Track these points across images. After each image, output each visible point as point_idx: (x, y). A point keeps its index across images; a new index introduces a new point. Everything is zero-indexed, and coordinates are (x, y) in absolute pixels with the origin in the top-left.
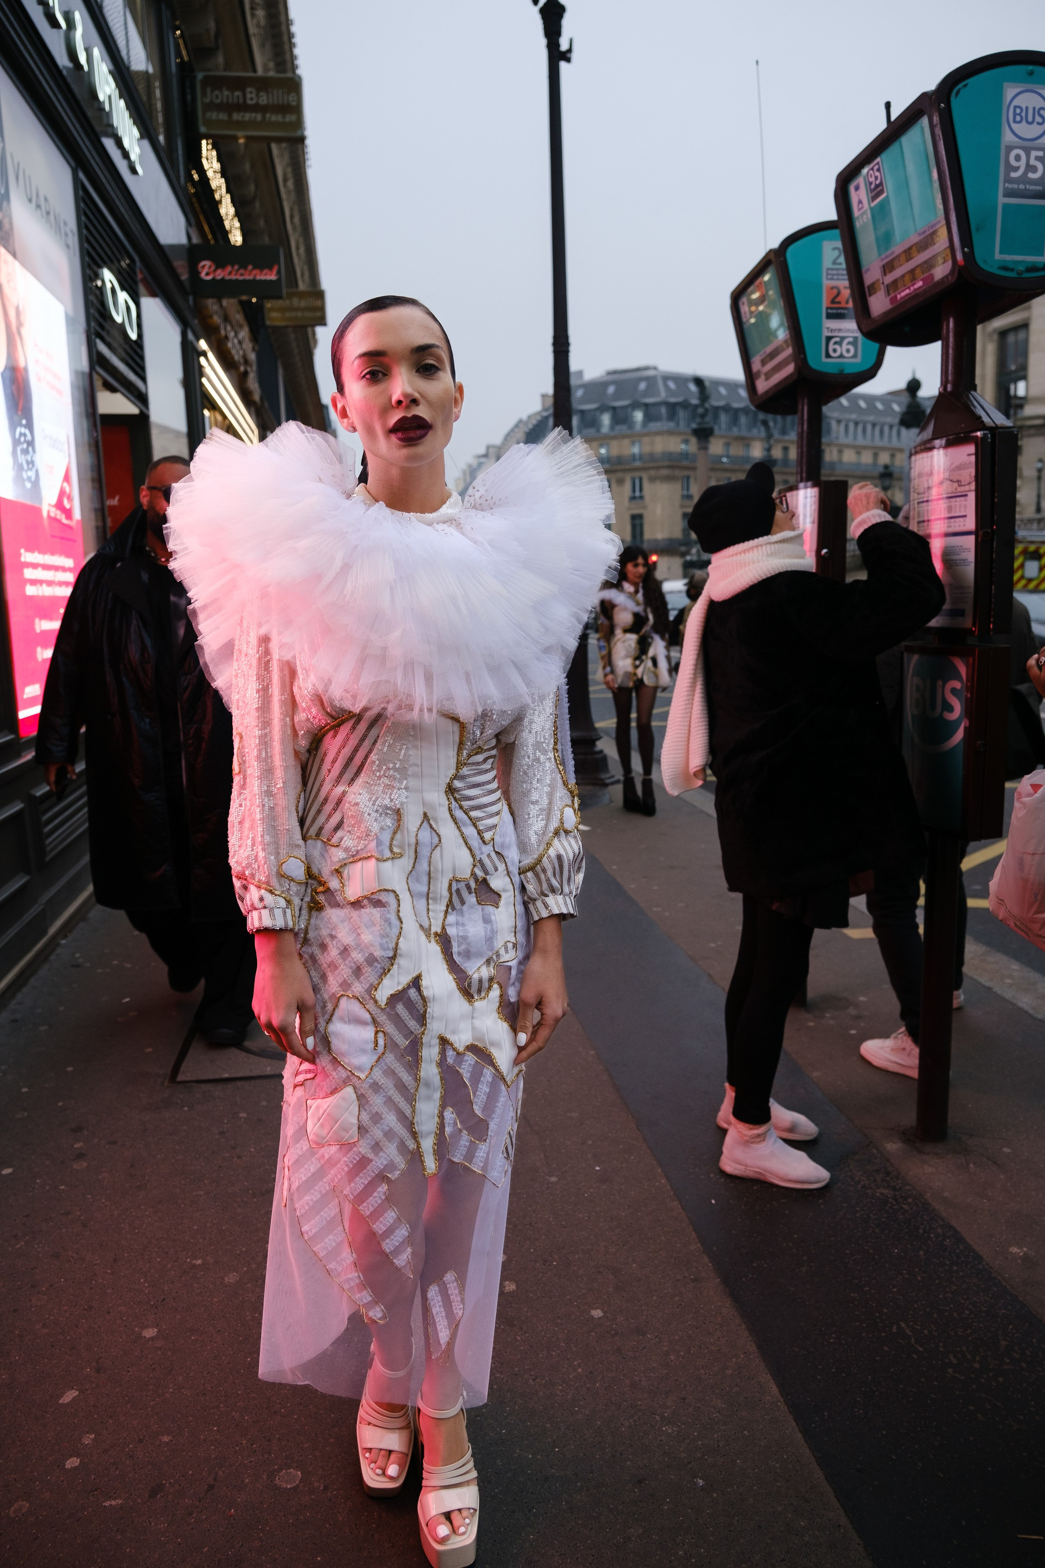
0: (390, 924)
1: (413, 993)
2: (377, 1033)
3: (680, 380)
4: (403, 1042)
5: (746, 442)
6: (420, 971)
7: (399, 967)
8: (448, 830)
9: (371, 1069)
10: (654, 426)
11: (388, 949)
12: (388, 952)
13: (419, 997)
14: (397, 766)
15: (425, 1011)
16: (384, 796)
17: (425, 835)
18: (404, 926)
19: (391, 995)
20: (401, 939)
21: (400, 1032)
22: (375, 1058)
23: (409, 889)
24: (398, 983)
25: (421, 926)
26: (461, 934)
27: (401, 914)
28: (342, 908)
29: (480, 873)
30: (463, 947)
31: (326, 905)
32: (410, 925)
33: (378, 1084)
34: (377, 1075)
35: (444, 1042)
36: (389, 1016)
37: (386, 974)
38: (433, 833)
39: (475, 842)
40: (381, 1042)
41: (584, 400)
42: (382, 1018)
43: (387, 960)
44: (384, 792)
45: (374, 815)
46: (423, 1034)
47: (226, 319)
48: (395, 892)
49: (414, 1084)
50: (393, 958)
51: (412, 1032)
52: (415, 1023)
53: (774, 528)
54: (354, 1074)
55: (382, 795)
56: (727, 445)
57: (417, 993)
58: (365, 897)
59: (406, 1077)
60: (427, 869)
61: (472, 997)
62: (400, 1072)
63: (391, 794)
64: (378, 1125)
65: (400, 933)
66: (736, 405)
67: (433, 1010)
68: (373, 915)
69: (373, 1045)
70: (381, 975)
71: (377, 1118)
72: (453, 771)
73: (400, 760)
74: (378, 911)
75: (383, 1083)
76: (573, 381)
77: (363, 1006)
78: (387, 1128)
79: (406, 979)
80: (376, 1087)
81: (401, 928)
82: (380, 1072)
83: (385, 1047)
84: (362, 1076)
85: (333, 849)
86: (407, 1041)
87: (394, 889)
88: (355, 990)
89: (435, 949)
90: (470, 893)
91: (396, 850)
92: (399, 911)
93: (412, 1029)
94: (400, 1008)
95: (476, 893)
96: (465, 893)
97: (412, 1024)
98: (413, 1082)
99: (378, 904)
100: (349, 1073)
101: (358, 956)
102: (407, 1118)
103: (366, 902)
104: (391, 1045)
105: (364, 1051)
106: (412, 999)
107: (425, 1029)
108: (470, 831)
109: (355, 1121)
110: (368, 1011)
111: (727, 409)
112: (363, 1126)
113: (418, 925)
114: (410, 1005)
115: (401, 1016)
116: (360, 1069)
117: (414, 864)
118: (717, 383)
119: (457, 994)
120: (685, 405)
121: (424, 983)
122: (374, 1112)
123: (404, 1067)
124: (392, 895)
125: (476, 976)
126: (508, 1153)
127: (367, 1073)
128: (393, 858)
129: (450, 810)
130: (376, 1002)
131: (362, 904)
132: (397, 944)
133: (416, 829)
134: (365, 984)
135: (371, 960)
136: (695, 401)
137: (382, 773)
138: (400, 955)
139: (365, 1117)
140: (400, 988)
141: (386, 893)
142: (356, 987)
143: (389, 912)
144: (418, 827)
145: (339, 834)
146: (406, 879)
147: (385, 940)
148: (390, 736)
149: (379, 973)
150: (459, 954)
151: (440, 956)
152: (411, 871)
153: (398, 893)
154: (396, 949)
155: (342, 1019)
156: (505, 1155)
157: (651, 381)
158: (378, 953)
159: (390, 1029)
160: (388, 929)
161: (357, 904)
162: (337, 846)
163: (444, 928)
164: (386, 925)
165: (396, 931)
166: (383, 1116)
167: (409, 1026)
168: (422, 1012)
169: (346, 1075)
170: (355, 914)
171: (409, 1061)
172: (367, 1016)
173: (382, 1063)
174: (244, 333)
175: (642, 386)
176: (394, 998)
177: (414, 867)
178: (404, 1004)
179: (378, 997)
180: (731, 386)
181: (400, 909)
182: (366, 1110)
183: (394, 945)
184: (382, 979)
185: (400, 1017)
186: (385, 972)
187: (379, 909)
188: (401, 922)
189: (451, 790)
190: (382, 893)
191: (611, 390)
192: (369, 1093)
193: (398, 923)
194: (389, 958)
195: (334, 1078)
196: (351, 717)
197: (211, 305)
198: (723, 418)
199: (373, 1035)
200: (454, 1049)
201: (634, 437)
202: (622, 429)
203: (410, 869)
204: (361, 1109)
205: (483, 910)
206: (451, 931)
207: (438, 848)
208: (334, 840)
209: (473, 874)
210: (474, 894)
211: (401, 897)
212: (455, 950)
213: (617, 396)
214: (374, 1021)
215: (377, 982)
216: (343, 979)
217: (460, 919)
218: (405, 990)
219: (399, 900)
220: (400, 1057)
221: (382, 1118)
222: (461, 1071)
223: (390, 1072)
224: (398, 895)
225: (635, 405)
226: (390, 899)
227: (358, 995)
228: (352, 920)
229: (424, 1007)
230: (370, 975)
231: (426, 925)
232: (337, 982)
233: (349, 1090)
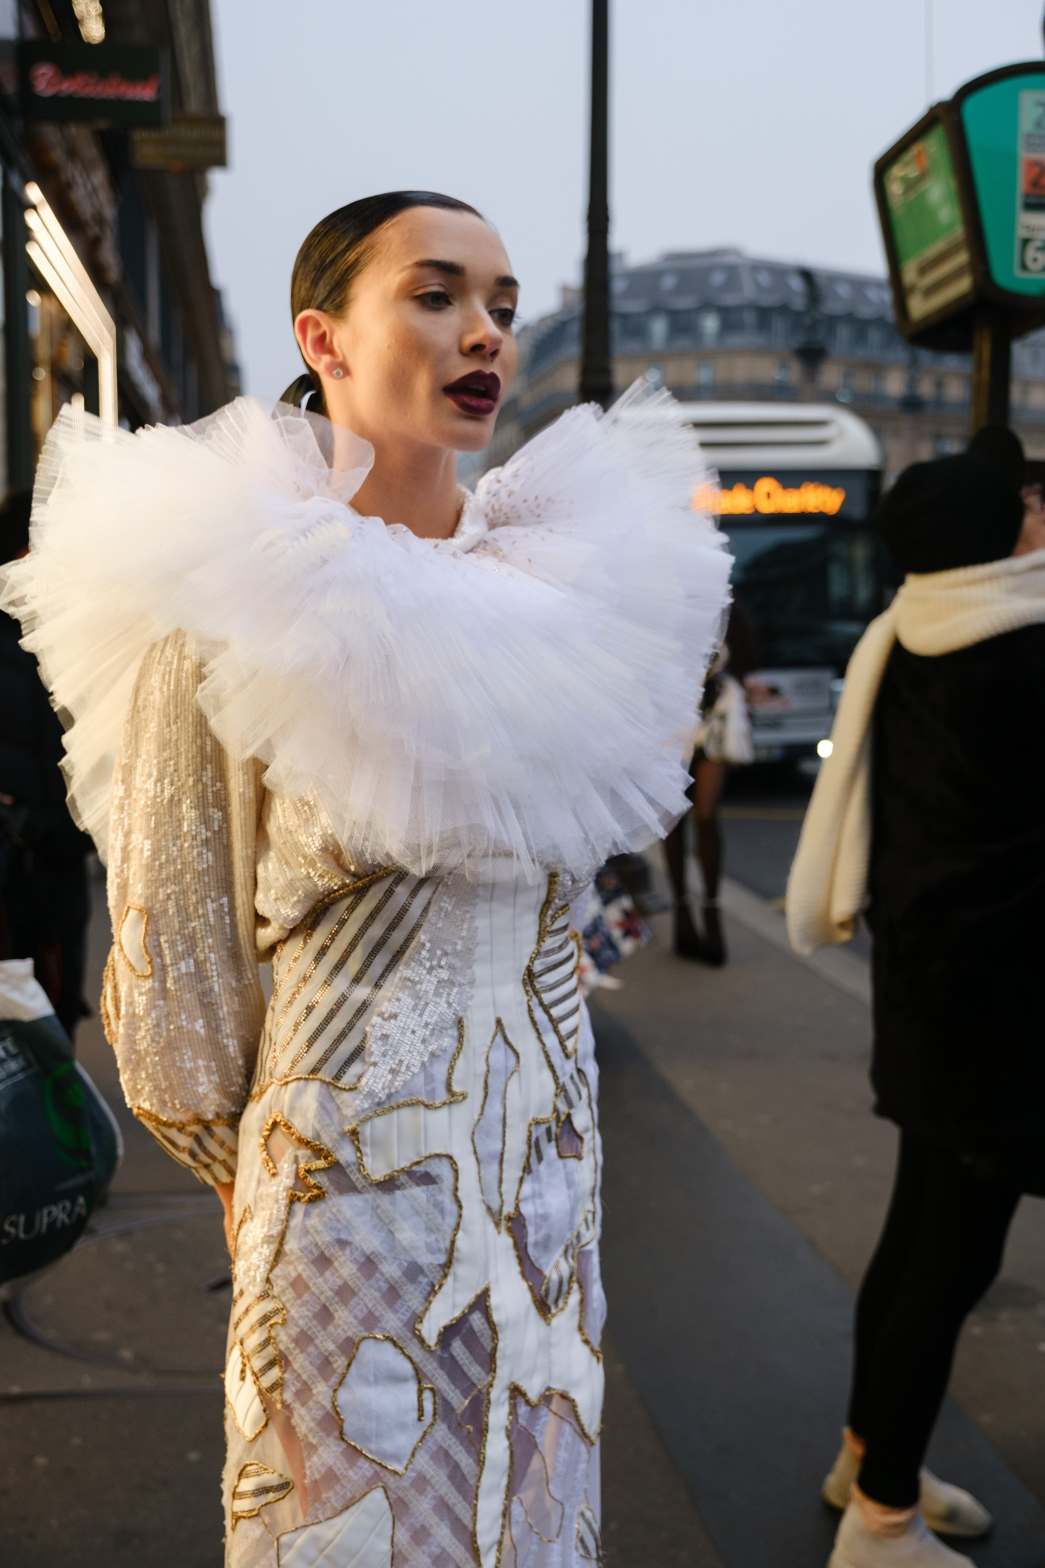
0: (442, 1211)
1: (477, 1319)
2: (420, 1392)
3: (778, 271)
4: (460, 1403)
5: (877, 369)
6: (486, 1282)
7: (455, 1280)
8: (526, 1043)
9: (413, 1455)
10: (736, 340)
11: (439, 1250)
12: (438, 1256)
13: (486, 1326)
14: (459, 947)
15: (495, 1349)
16: (438, 1000)
17: (499, 1056)
18: (465, 1212)
19: (445, 1328)
20: (460, 1234)
21: (457, 1387)
22: (419, 1434)
23: (475, 1152)
24: (454, 1306)
25: (489, 1209)
26: (541, 1211)
27: (460, 1194)
28: (359, 1192)
29: (563, 1108)
30: (543, 1232)
31: (331, 1189)
32: (474, 1210)
33: (425, 1477)
34: (423, 1461)
35: (516, 1392)
36: (442, 1363)
37: (435, 1293)
38: (510, 1051)
39: (557, 1058)
40: (428, 1406)
41: (628, 294)
42: (431, 1367)
43: (438, 1269)
44: (437, 994)
45: (420, 1032)
46: (491, 1386)
47: (73, 154)
48: (450, 1158)
49: (475, 1469)
50: (447, 1266)
51: (474, 1385)
52: (479, 1368)
53: (1020, 546)
54: (386, 1468)
55: (434, 999)
56: (848, 374)
57: (483, 1320)
58: (404, 1171)
59: (465, 1460)
60: (501, 1112)
61: (549, 1309)
62: (456, 1454)
63: (449, 995)
64: (424, 1548)
65: (458, 1225)
66: (865, 312)
67: (505, 1344)
68: (415, 1199)
69: (415, 1415)
70: (429, 1294)
71: (420, 1535)
72: (532, 947)
73: (462, 938)
74: (423, 1191)
75: (433, 1476)
76: (616, 267)
77: (400, 1352)
78: (437, 1551)
79: (466, 1298)
80: (421, 1482)
81: (460, 1216)
82: (427, 1457)
83: (435, 1414)
84: (399, 1468)
85: (345, 1096)
86: (466, 1398)
87: (449, 1152)
88: (388, 1326)
89: (506, 1241)
90: (549, 1140)
91: (456, 1088)
92: (456, 1189)
93: (474, 1379)
94: (457, 1347)
95: (557, 1140)
96: (543, 1143)
97: (474, 1371)
98: (474, 1465)
99: (427, 1179)
100: (378, 1468)
101: (391, 1269)
102: (465, 1527)
103: (403, 1178)
104: (444, 1409)
105: (402, 1427)
106: (476, 1329)
107: (494, 1378)
108: (551, 1040)
109: (386, 1547)
110: (409, 1358)
111: (850, 318)
112: (400, 1552)
113: (484, 1208)
114: (471, 1341)
115: (458, 1359)
116: (396, 1458)
117: (483, 1108)
118: (835, 278)
119: (533, 1310)
120: (784, 309)
121: (494, 1300)
122: (418, 1525)
123: (461, 1444)
124: (446, 1163)
125: (555, 1277)
126: (585, 1547)
127: (405, 1463)
128: (451, 1102)
129: (530, 1010)
130: (422, 1341)
131: (398, 1183)
132: (453, 1242)
133: (486, 1049)
134: (403, 1314)
135: (413, 1271)
136: (799, 303)
137: (435, 963)
138: (458, 1260)
139: (403, 1536)
140: (457, 1313)
141: (437, 1160)
142: (387, 1322)
143: (441, 1191)
144: (489, 1044)
145: (355, 1069)
146: (470, 1135)
147: (433, 1237)
148: (448, 900)
149: (425, 1293)
150: (536, 1244)
151: (512, 1254)
152: (479, 1120)
153: (456, 1158)
154: (451, 1250)
155: (365, 1380)
156: (582, 1551)
157: (732, 271)
158: (426, 1259)
159: (443, 1382)
160: (440, 1220)
161: (389, 1185)
162: (351, 1089)
163: (517, 1207)
164: (437, 1213)
165: (451, 1221)
166: (432, 1532)
167: (470, 1374)
168: (489, 1349)
169: (372, 1472)
170: (384, 1200)
171: (469, 1432)
172: (406, 1367)
173: (430, 1441)
174: (99, 177)
175: (718, 278)
176: (448, 1334)
177: (482, 1114)
178: (461, 1339)
179: (425, 1334)
180: (859, 284)
181: (459, 1185)
182: (403, 1524)
183: (448, 1244)
184: (430, 1303)
185: (456, 1362)
186: (432, 1291)
187: (425, 1187)
188: (460, 1207)
189: (530, 977)
190: (430, 1161)
191: (669, 282)
192: (411, 1496)
193: (454, 1207)
194: (440, 1265)
195: (349, 1481)
196: (388, 875)
197: (51, 133)
198: (844, 333)
199: (414, 1397)
200: (528, 1402)
201: (703, 356)
202: (683, 343)
203: (476, 1117)
204: (397, 1524)
205: (565, 1166)
206: (527, 1209)
207: (515, 1075)
208: (347, 1079)
209: (556, 1110)
210: (553, 1143)
211: (460, 1164)
212: (531, 1238)
213: (678, 290)
214: (419, 1376)
215: (421, 1308)
216: (366, 1311)
217: (536, 1186)
218: (463, 1320)
219: (456, 1171)
220: (456, 1428)
221: (429, 1535)
222: (534, 1433)
223: (444, 1456)
224: (455, 1163)
225: (707, 306)
226: (442, 1170)
227: (392, 1334)
228: (379, 1211)
229: (493, 1341)
230: (413, 1297)
231: (495, 1206)
232: (355, 1317)
233: (378, 1495)
